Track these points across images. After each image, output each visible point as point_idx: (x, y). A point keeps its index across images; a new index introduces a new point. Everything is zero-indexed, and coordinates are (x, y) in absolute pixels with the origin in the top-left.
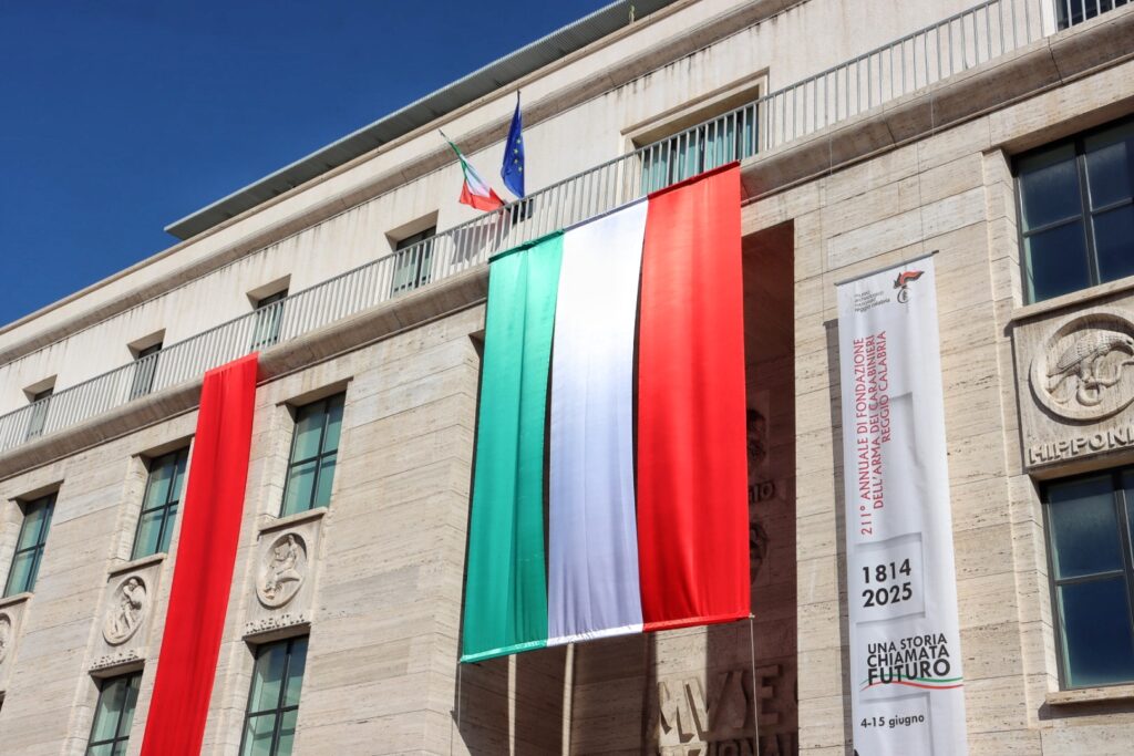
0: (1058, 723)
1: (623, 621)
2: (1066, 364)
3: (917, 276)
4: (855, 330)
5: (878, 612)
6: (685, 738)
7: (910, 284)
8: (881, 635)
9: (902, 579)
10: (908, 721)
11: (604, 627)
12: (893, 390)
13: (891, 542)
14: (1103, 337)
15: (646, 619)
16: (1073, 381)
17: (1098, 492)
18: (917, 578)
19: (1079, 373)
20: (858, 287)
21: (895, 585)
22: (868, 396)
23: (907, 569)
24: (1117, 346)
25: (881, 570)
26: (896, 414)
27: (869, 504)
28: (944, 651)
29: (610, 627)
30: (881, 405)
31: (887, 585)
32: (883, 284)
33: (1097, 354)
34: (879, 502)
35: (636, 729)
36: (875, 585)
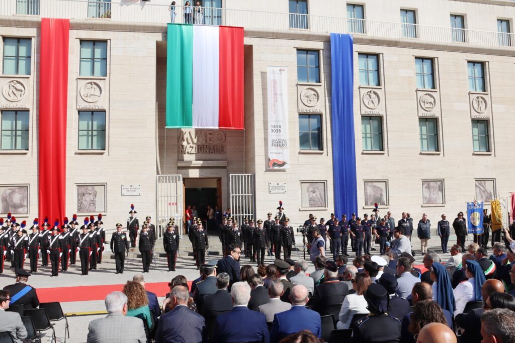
0: (301, 155)
1: (214, 126)
2: (306, 95)
3: (284, 70)
4: (270, 77)
5: (273, 133)
6: (188, 143)
7: (282, 72)
8: (274, 138)
9: (279, 129)
10: (279, 153)
11: (208, 126)
12: (278, 92)
13: (277, 121)
14: (313, 92)
15: (219, 126)
16: (307, 98)
17: (306, 118)
18: (281, 129)
19: (308, 97)
20: (272, 68)
21: (277, 129)
22: (273, 92)
23: (280, 127)
24: (314, 95)
25: (274, 126)
26: (279, 97)
27: (273, 113)
28: (286, 142)
29: (210, 126)
30: (275, 94)
31: (276, 129)
32: (277, 69)
33: (312, 95)
34: (275, 113)
35: (176, 140)
36: (273, 129)
